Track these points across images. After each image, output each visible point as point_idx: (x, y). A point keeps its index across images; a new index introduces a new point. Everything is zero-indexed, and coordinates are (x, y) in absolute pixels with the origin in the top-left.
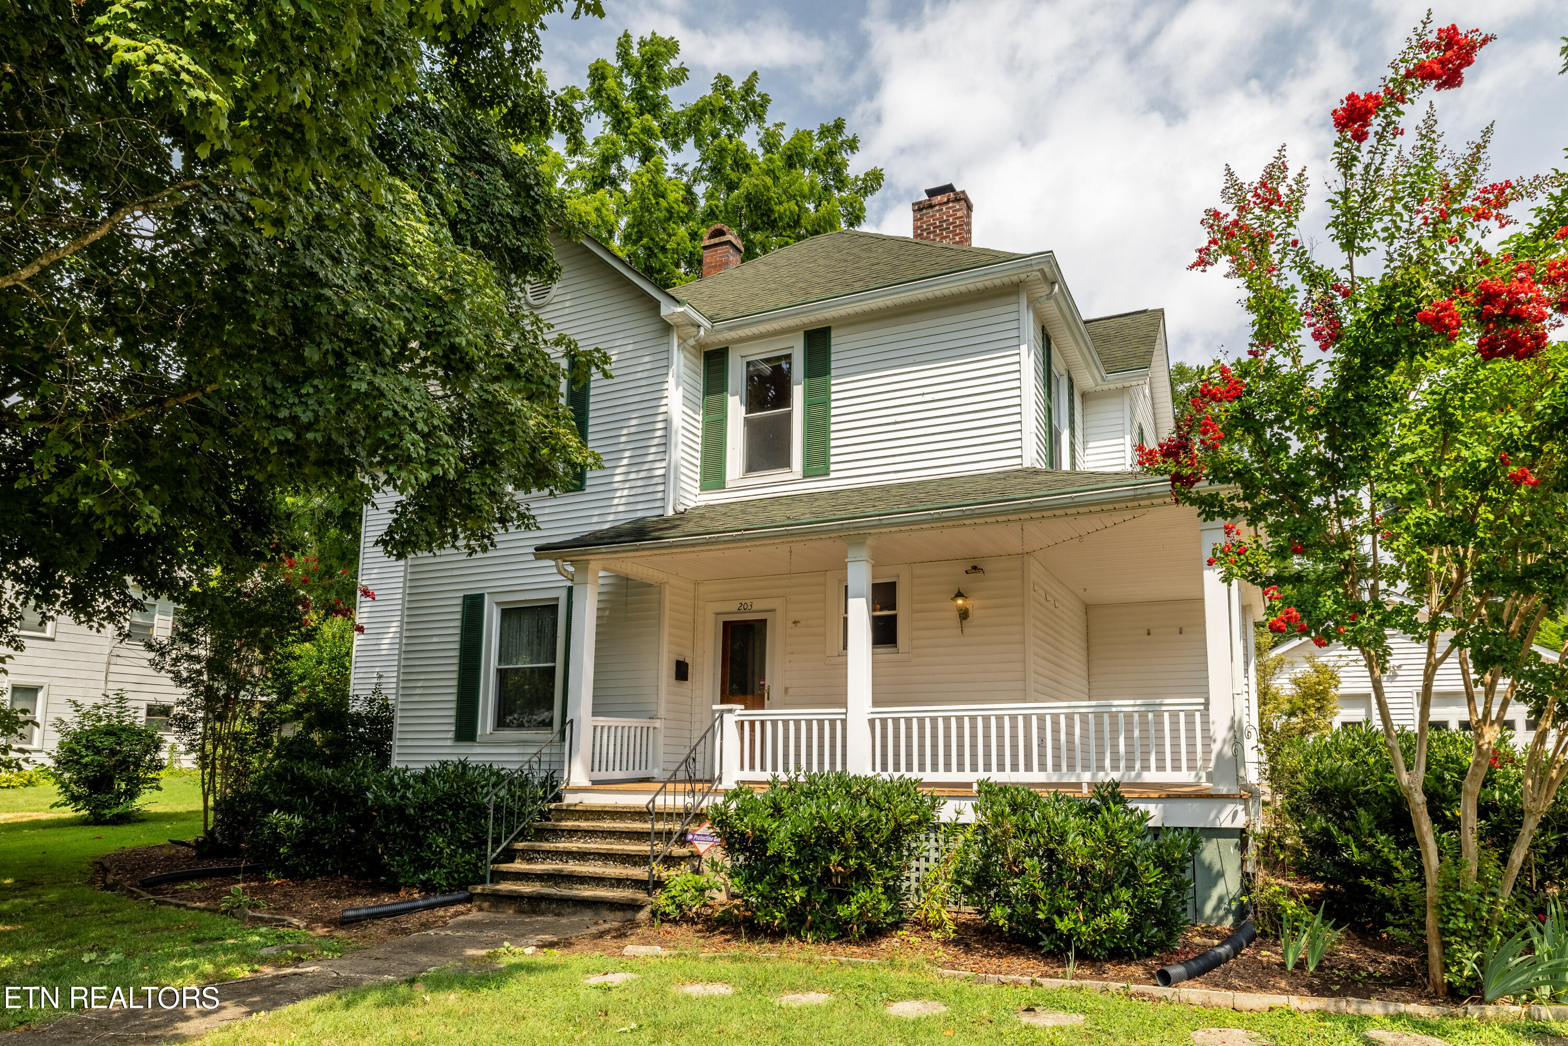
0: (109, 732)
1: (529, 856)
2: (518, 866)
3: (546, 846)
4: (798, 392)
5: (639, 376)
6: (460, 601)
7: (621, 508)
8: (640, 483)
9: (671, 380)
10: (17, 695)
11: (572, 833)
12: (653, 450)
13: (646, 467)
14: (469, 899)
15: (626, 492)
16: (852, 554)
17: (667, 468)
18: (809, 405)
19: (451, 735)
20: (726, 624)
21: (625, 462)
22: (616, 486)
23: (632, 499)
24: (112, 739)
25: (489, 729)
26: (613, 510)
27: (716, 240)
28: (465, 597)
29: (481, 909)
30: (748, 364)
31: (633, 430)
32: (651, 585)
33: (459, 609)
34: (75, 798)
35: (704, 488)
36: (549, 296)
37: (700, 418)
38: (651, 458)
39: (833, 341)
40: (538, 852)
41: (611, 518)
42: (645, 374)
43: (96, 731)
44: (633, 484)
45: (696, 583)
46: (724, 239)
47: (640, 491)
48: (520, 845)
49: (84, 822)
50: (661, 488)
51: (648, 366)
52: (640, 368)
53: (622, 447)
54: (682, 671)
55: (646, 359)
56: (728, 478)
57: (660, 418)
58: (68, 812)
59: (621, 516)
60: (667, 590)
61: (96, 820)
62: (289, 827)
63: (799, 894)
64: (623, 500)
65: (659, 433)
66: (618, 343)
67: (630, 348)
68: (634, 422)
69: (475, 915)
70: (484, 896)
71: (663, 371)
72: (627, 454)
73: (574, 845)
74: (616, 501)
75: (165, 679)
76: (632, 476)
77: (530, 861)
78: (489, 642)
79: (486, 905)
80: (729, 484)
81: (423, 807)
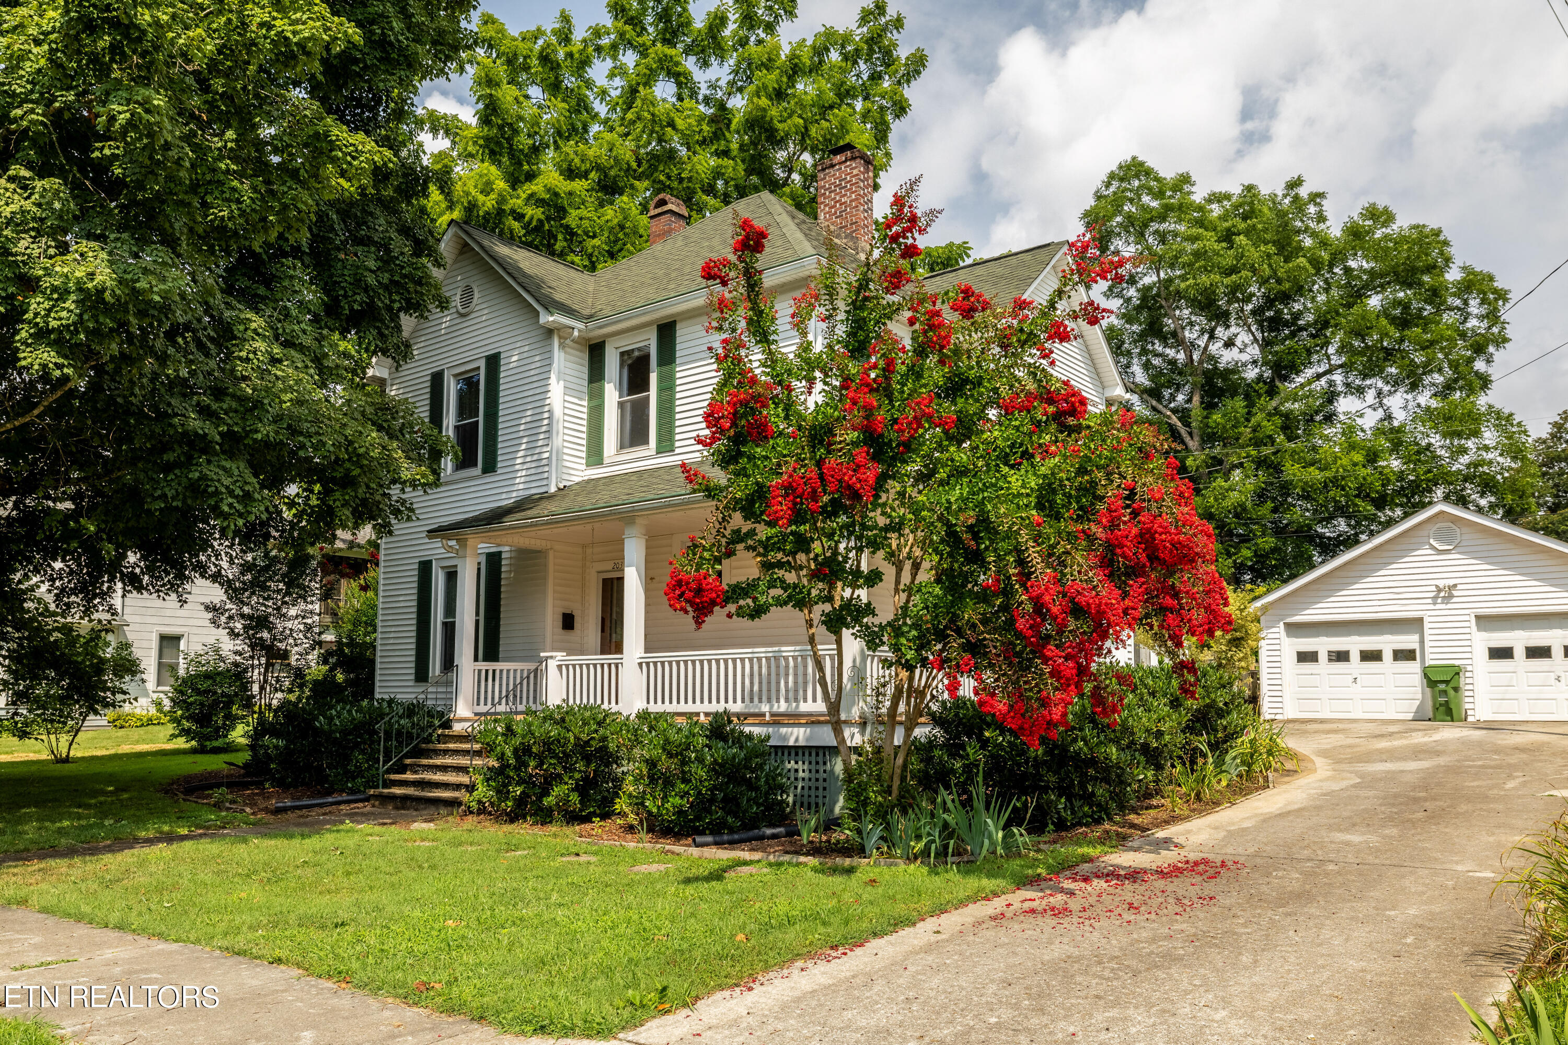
0: (207, 676)
1: (414, 769)
2: (409, 776)
3: (425, 762)
4: (653, 378)
5: (532, 373)
6: (416, 566)
7: (521, 487)
8: (533, 465)
9: (553, 377)
10: (165, 643)
11: (446, 752)
12: (542, 436)
13: (537, 451)
14: (367, 799)
15: (524, 473)
16: (628, 531)
17: (551, 452)
18: (660, 390)
19: (413, 677)
20: (604, 580)
21: (523, 447)
22: (517, 467)
23: (528, 479)
24: (209, 682)
25: (437, 672)
26: (516, 488)
27: (659, 210)
28: (420, 563)
29: (373, 806)
30: (622, 354)
31: (528, 419)
32: (539, 552)
33: (416, 573)
34: (186, 732)
35: (588, 465)
36: (473, 305)
37: (585, 403)
38: (540, 443)
39: (678, 333)
40: (419, 766)
41: (514, 494)
42: (537, 371)
43: (197, 676)
44: (528, 465)
45: (584, 546)
46: (665, 208)
47: (533, 471)
48: (408, 761)
49: (194, 751)
50: (546, 469)
51: (538, 364)
52: (533, 366)
53: (521, 434)
54: (568, 622)
55: (537, 358)
56: (606, 454)
57: (546, 409)
58: (181, 743)
59: (521, 493)
60: (551, 554)
61: (200, 750)
62: (276, 747)
63: (519, 790)
64: (523, 480)
65: (546, 422)
66: (519, 344)
67: (526, 348)
68: (529, 413)
69: (368, 809)
70: (375, 797)
71: (546, 369)
72: (525, 440)
73: (448, 761)
74: (518, 481)
75: (223, 633)
76: (529, 459)
77: (416, 772)
78: (436, 600)
79: (377, 803)
80: (606, 461)
81: (345, 732)
